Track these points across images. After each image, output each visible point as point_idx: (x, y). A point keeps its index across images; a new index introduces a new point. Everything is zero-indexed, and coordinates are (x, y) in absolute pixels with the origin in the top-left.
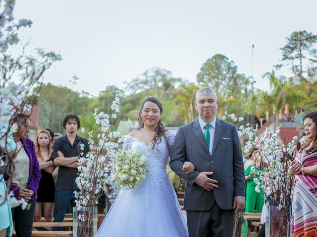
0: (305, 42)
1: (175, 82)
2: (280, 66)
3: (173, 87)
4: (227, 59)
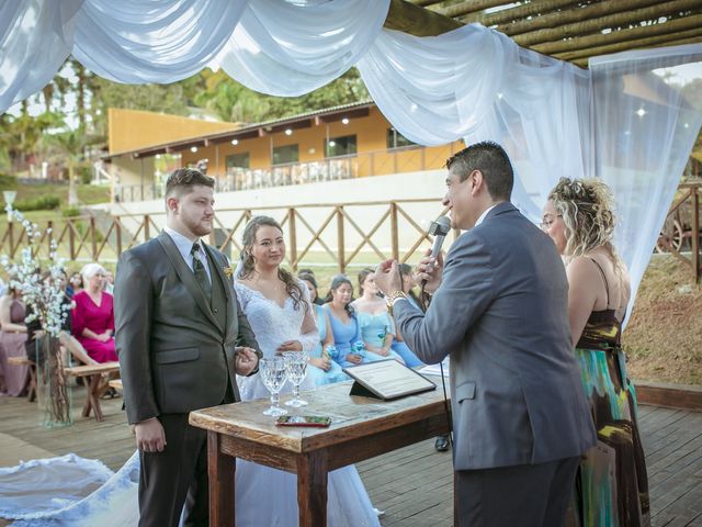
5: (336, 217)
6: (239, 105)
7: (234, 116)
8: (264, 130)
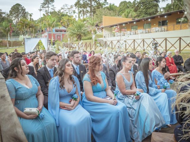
0: (50, 2)
1: (2, 14)
2: (41, 10)
3: (2, 16)
4: (21, 6)
5: (165, 41)
6: (130, 14)
7: (129, 17)
8: (144, 20)
